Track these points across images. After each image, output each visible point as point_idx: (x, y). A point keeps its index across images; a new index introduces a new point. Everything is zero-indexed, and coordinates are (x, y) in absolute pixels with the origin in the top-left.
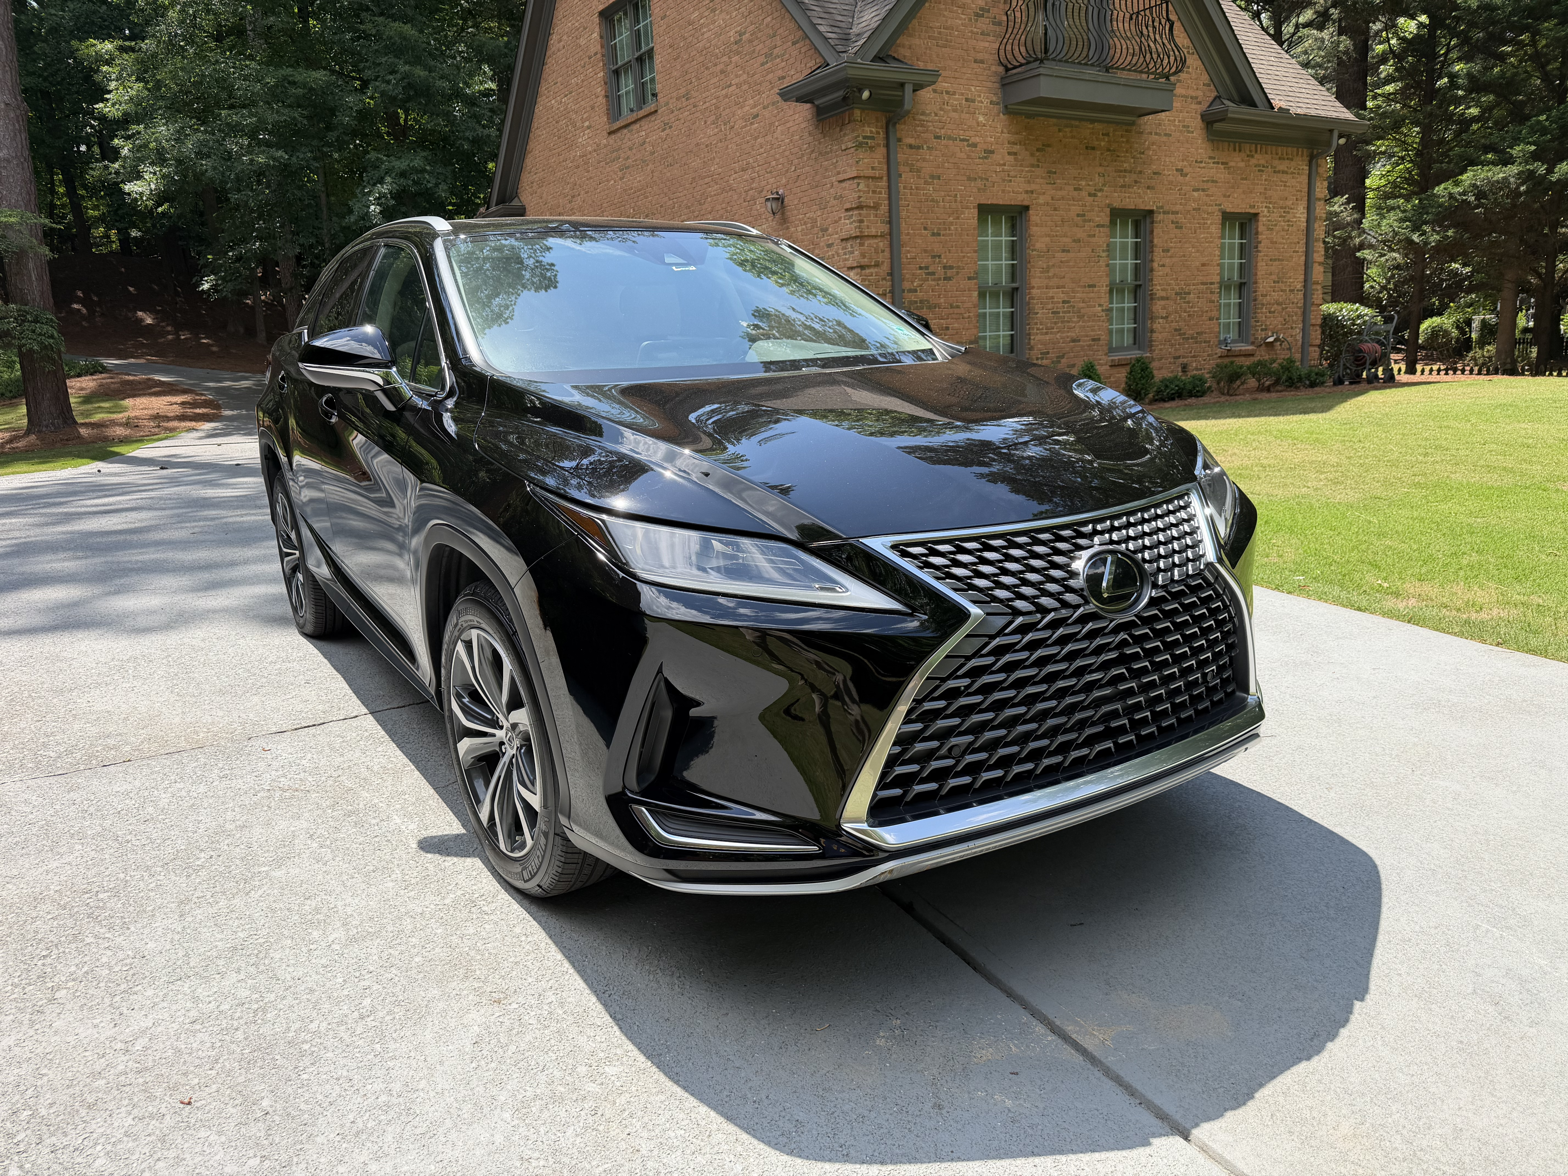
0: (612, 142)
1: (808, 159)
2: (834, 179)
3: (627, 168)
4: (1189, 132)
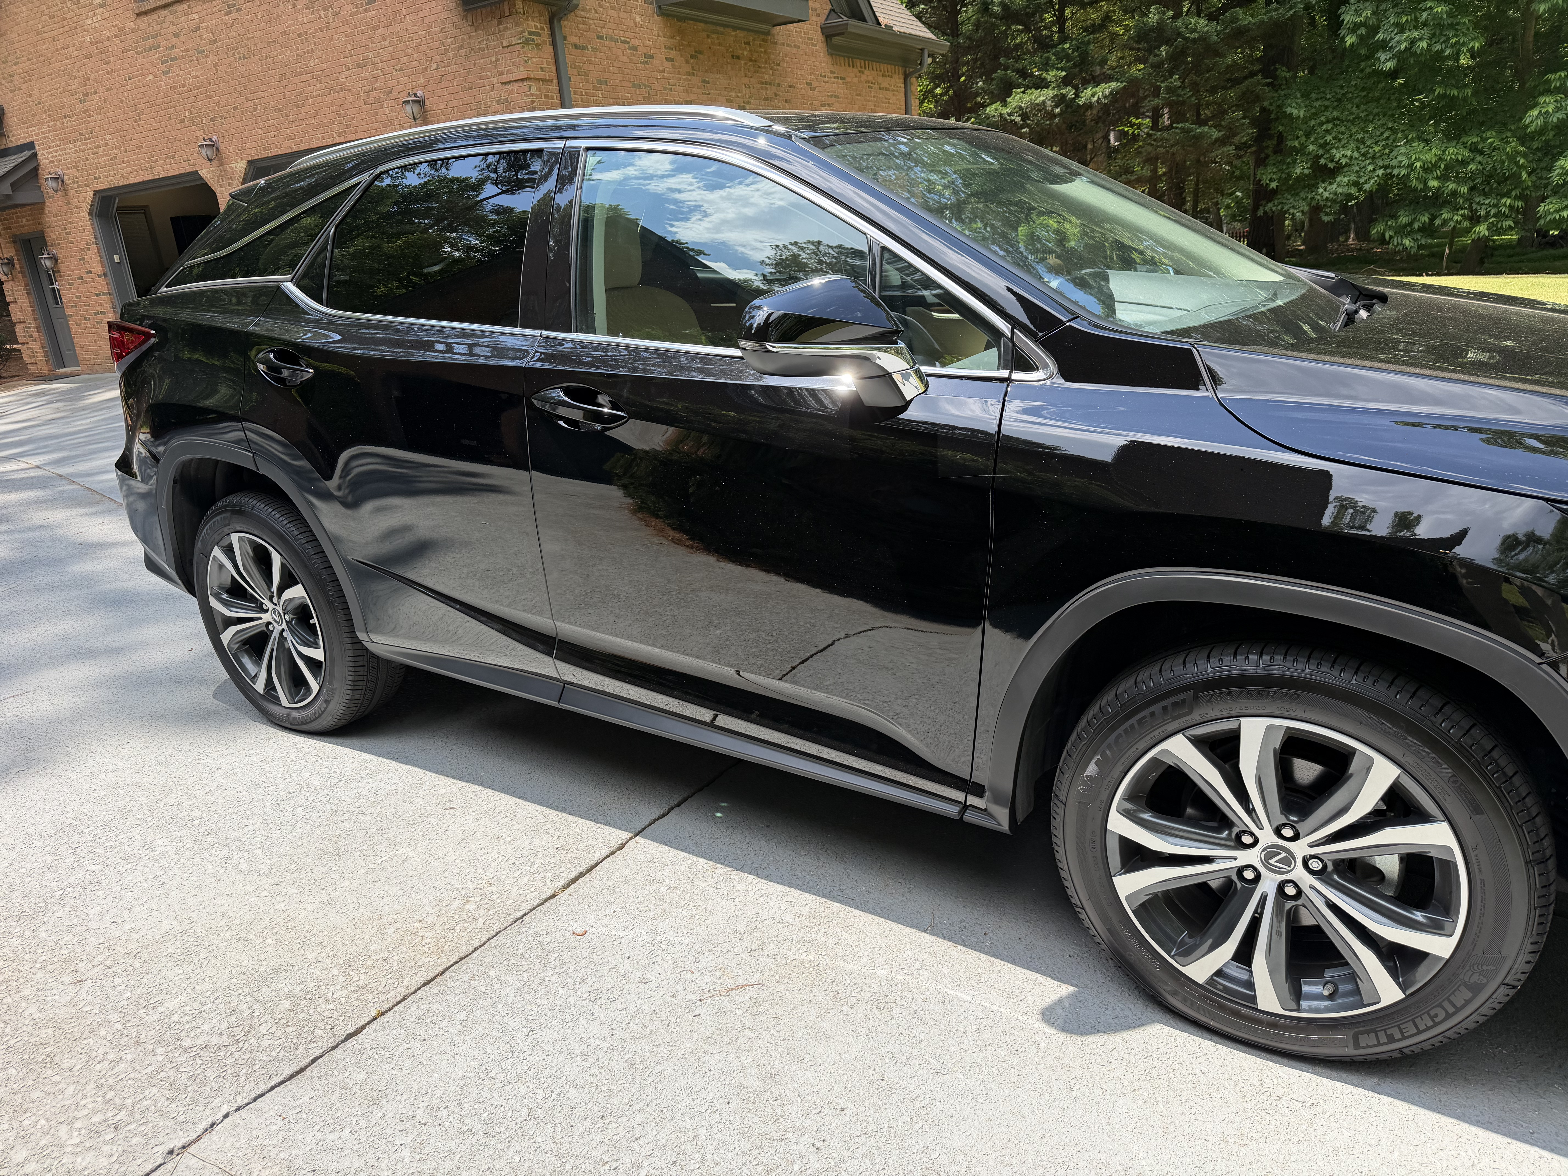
0: (143, 25)
1: (456, 56)
2: (495, 80)
3: (175, 59)
4: (813, 45)
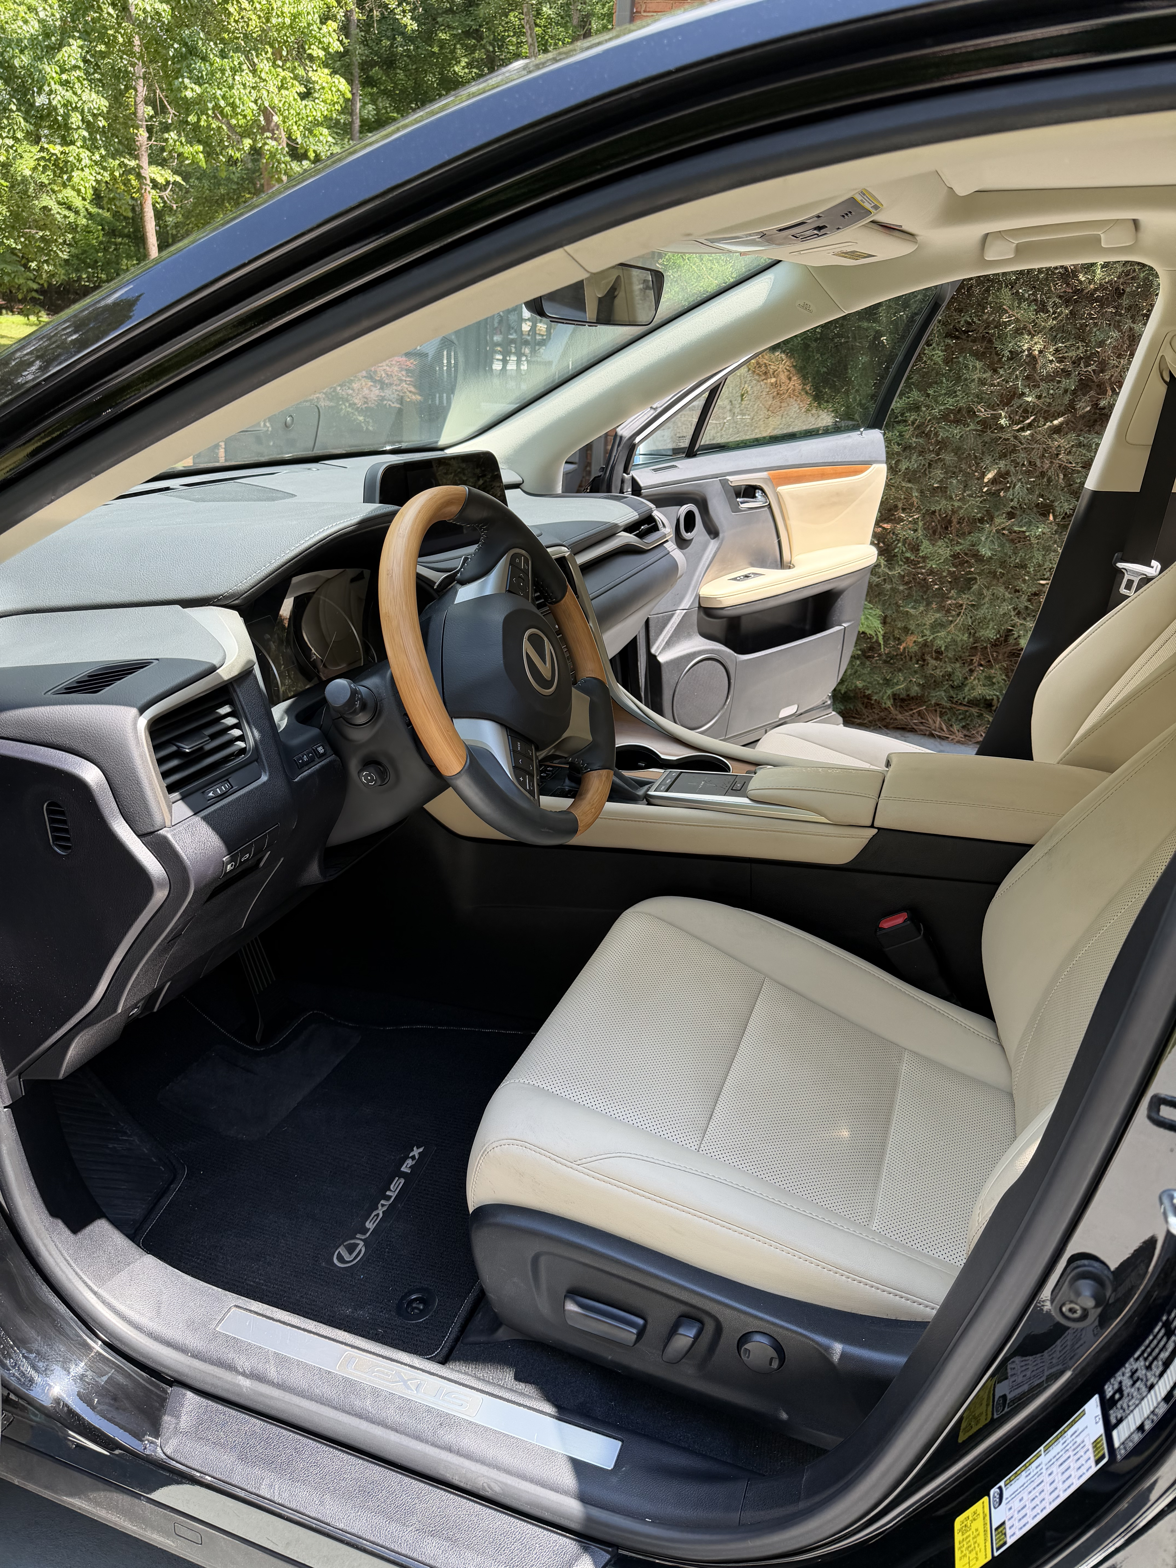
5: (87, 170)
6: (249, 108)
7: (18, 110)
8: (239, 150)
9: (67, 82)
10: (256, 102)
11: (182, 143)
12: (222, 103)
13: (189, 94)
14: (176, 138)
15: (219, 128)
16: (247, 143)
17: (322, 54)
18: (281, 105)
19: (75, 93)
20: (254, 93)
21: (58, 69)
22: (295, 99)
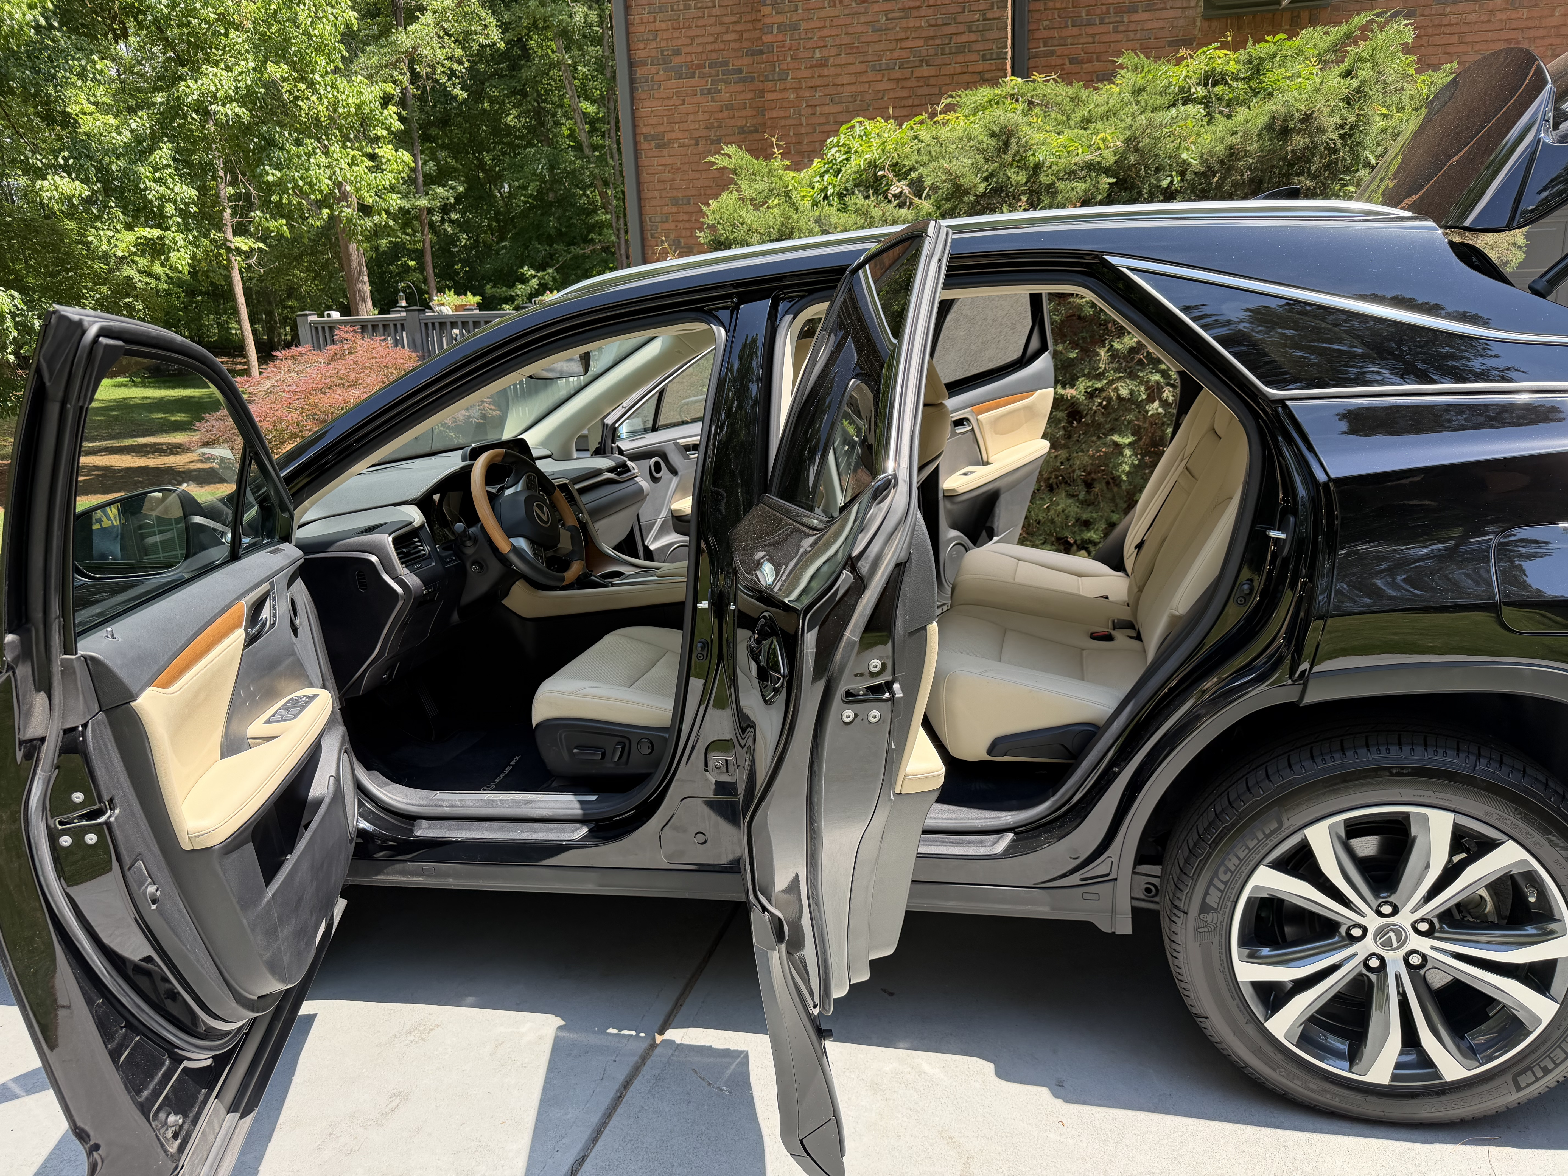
5: (182, 250)
6: (326, 184)
7: (116, 206)
8: (318, 219)
9: (160, 178)
10: (330, 178)
11: (266, 219)
12: (301, 183)
13: (270, 178)
14: (261, 215)
15: (299, 203)
16: (326, 212)
17: (385, 133)
18: (352, 178)
19: (168, 188)
20: (328, 171)
21: (151, 169)
22: (365, 173)
